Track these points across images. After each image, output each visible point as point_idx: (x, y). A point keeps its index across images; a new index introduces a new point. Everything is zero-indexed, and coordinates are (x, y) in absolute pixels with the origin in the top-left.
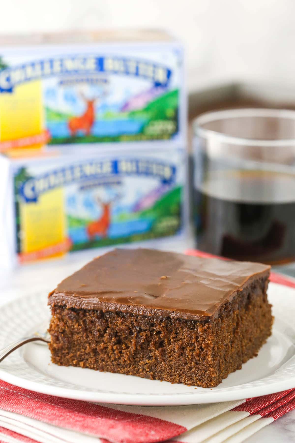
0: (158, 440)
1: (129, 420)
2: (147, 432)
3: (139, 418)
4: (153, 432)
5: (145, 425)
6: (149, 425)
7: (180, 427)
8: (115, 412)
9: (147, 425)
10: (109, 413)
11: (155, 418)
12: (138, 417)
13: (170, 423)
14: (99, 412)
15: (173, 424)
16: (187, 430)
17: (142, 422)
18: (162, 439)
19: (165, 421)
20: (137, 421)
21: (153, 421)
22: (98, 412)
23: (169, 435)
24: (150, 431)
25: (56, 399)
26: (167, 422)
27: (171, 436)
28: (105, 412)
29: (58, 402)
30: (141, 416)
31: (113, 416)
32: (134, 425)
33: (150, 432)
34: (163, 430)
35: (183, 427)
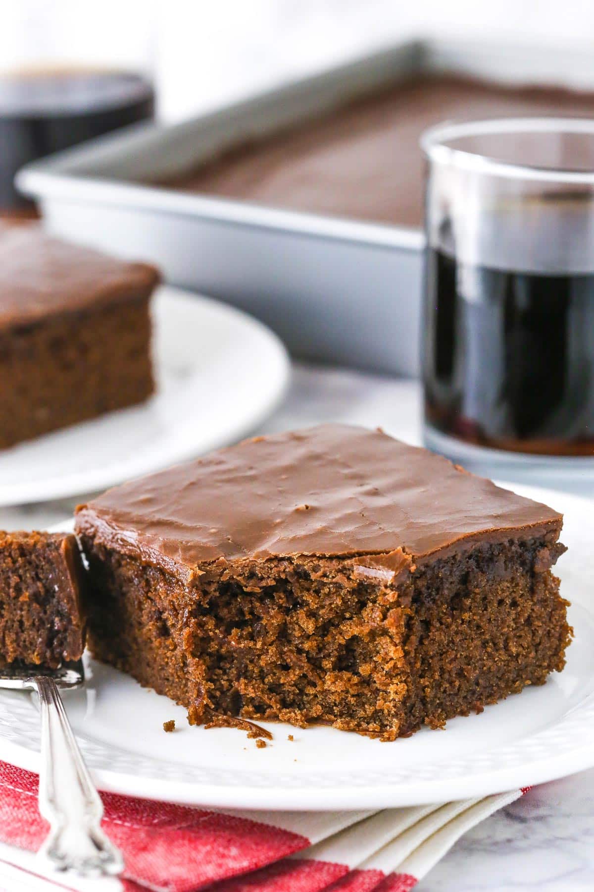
0: (246, 868)
1: (184, 825)
2: (221, 850)
3: (206, 818)
4: (234, 851)
5: (218, 833)
6: (227, 833)
7: (295, 837)
8: (154, 805)
9: (222, 833)
10: (140, 807)
11: (240, 819)
12: (202, 816)
13: (274, 828)
14: (119, 806)
15: (280, 830)
16: (309, 843)
17: (212, 828)
18: (256, 864)
19: (262, 825)
20: (201, 826)
21: (236, 825)
22: (116, 805)
23: (271, 854)
24: (227, 847)
25: (26, 776)
26: (267, 826)
27: (275, 856)
28: (131, 806)
29: (30, 782)
30: (211, 815)
31: (148, 816)
32: (193, 835)
33: (229, 850)
34: (257, 844)
35: (302, 837)
